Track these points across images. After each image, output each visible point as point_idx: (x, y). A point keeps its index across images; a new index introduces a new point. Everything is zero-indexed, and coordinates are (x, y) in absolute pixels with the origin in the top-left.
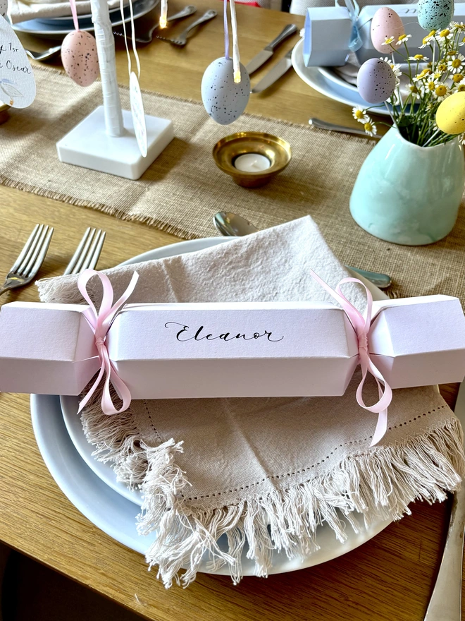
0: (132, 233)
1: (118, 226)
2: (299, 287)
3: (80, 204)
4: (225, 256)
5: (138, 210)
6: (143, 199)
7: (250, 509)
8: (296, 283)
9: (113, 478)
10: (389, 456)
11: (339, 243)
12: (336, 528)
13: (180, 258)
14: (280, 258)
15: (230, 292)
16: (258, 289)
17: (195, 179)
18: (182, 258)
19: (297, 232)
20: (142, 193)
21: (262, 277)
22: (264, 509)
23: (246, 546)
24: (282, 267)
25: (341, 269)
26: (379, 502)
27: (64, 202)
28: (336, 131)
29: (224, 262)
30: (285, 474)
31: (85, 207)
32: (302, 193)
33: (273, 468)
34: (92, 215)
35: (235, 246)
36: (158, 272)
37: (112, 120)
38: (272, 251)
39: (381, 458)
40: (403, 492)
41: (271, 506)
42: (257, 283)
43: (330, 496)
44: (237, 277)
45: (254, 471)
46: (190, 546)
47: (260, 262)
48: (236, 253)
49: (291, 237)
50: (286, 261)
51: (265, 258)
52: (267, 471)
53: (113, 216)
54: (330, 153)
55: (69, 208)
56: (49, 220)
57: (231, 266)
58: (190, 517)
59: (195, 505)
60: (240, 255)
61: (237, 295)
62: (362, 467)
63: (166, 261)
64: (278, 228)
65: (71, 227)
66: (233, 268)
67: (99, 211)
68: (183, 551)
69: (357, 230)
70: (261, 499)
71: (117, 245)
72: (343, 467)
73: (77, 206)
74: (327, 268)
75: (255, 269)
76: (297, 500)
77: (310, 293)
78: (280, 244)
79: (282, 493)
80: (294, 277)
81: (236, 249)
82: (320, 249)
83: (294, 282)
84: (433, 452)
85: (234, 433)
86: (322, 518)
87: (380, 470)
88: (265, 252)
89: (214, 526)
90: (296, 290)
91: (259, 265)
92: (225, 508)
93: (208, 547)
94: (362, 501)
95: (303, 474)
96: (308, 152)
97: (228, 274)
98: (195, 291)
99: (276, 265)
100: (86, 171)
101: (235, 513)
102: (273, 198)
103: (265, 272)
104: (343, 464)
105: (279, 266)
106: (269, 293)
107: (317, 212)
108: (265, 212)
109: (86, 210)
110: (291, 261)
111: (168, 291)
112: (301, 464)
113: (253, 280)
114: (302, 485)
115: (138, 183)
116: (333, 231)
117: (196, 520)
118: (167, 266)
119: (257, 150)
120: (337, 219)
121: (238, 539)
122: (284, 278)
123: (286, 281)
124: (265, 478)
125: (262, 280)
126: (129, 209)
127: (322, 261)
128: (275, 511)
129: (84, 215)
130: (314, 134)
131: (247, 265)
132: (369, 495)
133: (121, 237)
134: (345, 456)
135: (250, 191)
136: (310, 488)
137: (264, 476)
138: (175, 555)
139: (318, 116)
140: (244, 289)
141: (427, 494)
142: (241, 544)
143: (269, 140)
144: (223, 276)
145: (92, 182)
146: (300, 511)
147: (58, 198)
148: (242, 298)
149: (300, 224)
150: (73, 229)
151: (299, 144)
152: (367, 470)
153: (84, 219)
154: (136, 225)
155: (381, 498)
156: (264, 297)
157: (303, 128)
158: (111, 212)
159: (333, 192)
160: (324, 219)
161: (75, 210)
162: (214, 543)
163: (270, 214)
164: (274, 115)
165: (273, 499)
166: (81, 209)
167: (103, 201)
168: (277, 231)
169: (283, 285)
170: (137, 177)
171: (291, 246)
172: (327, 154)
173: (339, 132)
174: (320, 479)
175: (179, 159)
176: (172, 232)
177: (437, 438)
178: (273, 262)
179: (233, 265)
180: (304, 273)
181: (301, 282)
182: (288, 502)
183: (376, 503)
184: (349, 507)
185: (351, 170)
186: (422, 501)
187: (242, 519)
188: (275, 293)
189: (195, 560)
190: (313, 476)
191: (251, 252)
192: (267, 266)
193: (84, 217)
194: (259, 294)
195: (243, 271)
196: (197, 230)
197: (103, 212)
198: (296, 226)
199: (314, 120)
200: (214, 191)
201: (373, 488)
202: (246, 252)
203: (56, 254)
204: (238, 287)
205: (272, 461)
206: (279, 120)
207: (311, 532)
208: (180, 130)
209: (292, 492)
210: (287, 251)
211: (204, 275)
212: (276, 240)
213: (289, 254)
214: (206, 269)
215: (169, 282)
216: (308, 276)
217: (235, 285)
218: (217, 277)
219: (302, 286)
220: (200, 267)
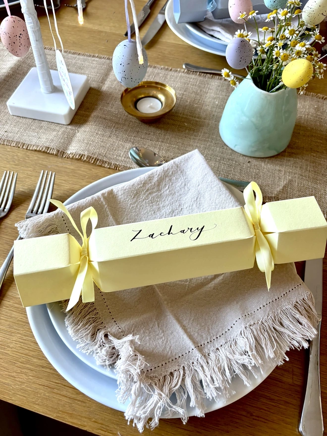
0: (72, 167)
1: (61, 163)
2: (197, 203)
3: (31, 148)
4: (143, 185)
5: (74, 149)
6: (75, 139)
7: (187, 372)
8: (194, 201)
9: (94, 362)
10: (271, 322)
11: (216, 161)
12: (243, 377)
13: (112, 190)
14: (180, 183)
15: (150, 211)
16: (168, 207)
17: (110, 120)
18: (114, 190)
19: (190, 163)
20: (74, 135)
21: (170, 198)
22: (196, 371)
23: (189, 398)
24: (183, 190)
25: (224, 189)
26: (269, 355)
27: (19, 147)
28: (202, 72)
29: (143, 190)
30: (206, 342)
31: (36, 150)
32: (186, 124)
33: (197, 339)
34: (41, 156)
35: (149, 177)
36: (99, 204)
37: (45, 82)
38: (174, 178)
39: (265, 324)
40: (282, 345)
41: (201, 368)
42: (167, 203)
43: (237, 356)
44: (153, 199)
45: (185, 344)
46: (153, 405)
47: (167, 187)
48: (150, 183)
49: (186, 166)
50: (185, 185)
51: (171, 184)
52: (194, 342)
53: (56, 155)
54: (201, 91)
55: (24, 152)
56: (12, 163)
57: (148, 193)
58: (150, 385)
59: (152, 375)
60: (153, 184)
61: (154, 212)
62: (255, 333)
63: (103, 194)
64: (177, 160)
65: (28, 167)
66: (150, 193)
67: (45, 152)
68: (149, 409)
69: (226, 149)
70: (193, 363)
71: (63, 178)
72: (243, 334)
73: (29, 150)
74: (215, 189)
75: (165, 193)
76: (217, 361)
77: (205, 207)
78: (179, 172)
79: (206, 356)
80: (192, 196)
81: (150, 180)
82: (208, 175)
83: (193, 200)
84: (298, 316)
85: (168, 317)
86: (235, 372)
87: (266, 333)
88: (170, 179)
89: (166, 389)
90: (194, 206)
91: (167, 190)
92: (172, 374)
93: (165, 404)
94: (258, 358)
95: (217, 341)
96: (185, 91)
97: (147, 198)
98: (126, 213)
99: (178, 188)
100: (31, 121)
101: (178, 377)
102: (167, 130)
103: (171, 194)
104: (242, 332)
105: (180, 189)
106: (177, 209)
107: (198, 138)
108: (162, 142)
109: (36, 153)
110: (189, 184)
111: (108, 216)
112: (215, 334)
113: (164, 201)
114: (218, 349)
115: (70, 127)
116: (210, 152)
117: (154, 386)
118: (105, 198)
119: (151, 95)
120: (212, 142)
121: (183, 393)
122: (186, 198)
123: (187, 200)
124: (194, 348)
125: (171, 200)
126: (66, 148)
127: (210, 184)
128: (204, 372)
129: (35, 156)
130: (187, 76)
131: (159, 190)
132: (261, 351)
133: (65, 172)
134: (243, 327)
135: (150, 126)
136: (224, 351)
137: (193, 347)
138: (144, 413)
139: (189, 61)
140: (159, 208)
141: (297, 345)
142: (185, 397)
143: (159, 86)
144: (143, 200)
145: (37, 130)
146: (219, 369)
147: (14, 145)
148: (158, 215)
149: (191, 156)
150: (30, 169)
151: (178, 85)
152: (258, 335)
153: (36, 160)
154: (74, 161)
155: (270, 353)
156: (173, 212)
157: (179, 72)
158: (55, 153)
159: (207, 121)
160: (203, 142)
161: (28, 153)
162: (169, 401)
163: (166, 142)
164: (157, 63)
165: (201, 363)
166: (33, 152)
167: (47, 144)
168: (177, 162)
169: (185, 203)
170: (68, 122)
171: (187, 173)
172: (199, 91)
173: (204, 73)
174: (229, 344)
175: (96, 105)
176: (100, 164)
177: (299, 306)
178: (177, 186)
179: (149, 191)
180: (199, 193)
181: (198, 199)
182: (211, 364)
183: (267, 356)
184: (251, 363)
185: (217, 102)
186: (294, 349)
187: (183, 380)
188: (180, 208)
189: (158, 413)
190: (224, 341)
191: (161, 180)
192: (172, 190)
193: (35, 158)
194: (170, 211)
195: (156, 195)
196: (117, 160)
197: (49, 153)
198: (189, 158)
199: (187, 65)
200: (125, 128)
201: (264, 346)
202: (158, 181)
203: (21, 190)
204: (155, 207)
205: (196, 335)
206: (162, 67)
207: (228, 383)
208: (93, 81)
209: (212, 355)
210: (185, 177)
211: (131, 201)
212: (177, 170)
213: (186, 180)
214: (132, 197)
215: (107, 209)
216: (202, 195)
217: (152, 206)
218: (140, 202)
219: (199, 202)
220: (127, 196)
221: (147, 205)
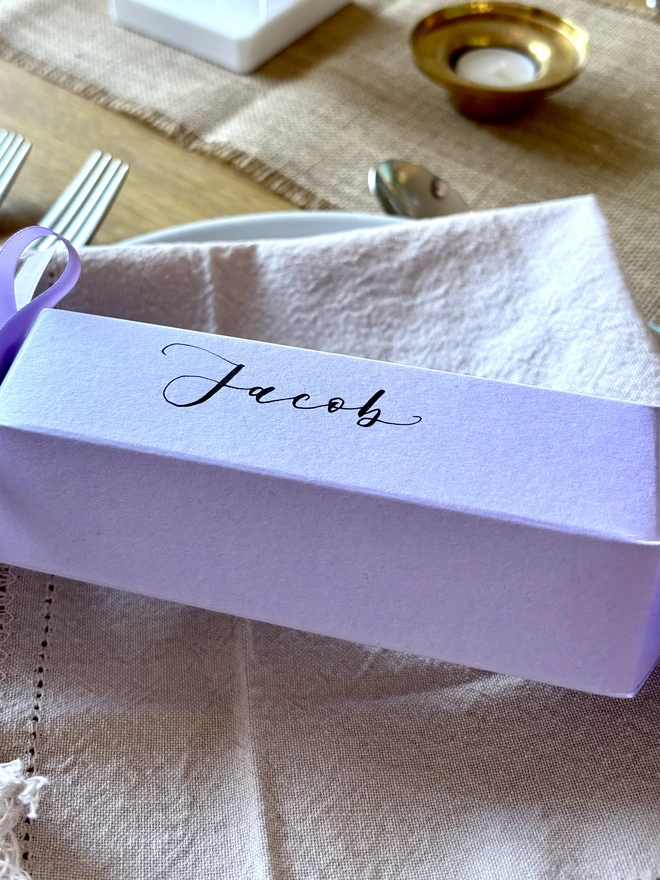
2: (528, 371)
3: (117, 107)
4: (359, 263)
5: (226, 135)
6: (247, 113)
8: (521, 361)
13: (253, 249)
14: (494, 288)
16: (421, 357)
18: (258, 250)
19: (553, 233)
20: (247, 101)
21: (439, 329)
24: (494, 313)
29: (354, 276)
31: (125, 114)
34: (132, 131)
36: (188, 274)
38: (478, 268)
42: (422, 340)
44: (378, 317)
47: (442, 290)
48: (389, 259)
49: (534, 241)
50: (508, 300)
51: (458, 283)
53: (173, 138)
55: (94, 113)
57: (367, 289)
60: (396, 265)
63: (215, 252)
64: (509, 214)
66: (374, 294)
67: (148, 124)
74: (609, 336)
75: (427, 307)
78: (503, 253)
80: (520, 344)
81: (390, 249)
82: (600, 283)
83: (517, 356)
88: (461, 268)
91: (437, 298)
97: (357, 305)
99: (480, 304)
103: (449, 315)
105: (488, 307)
108: (501, 177)
109: (126, 121)
110: (521, 302)
113: (414, 332)
115: (246, 81)
118: (215, 261)
122: (495, 341)
123: (497, 350)
125: (438, 335)
126: (210, 129)
127: (600, 316)
131: (409, 292)
133: (175, 186)
144: (344, 309)
149: (564, 212)
158: (169, 129)
168: (505, 221)
169: (486, 358)
171: (531, 263)
176: (280, 190)
178: (477, 296)
179: (374, 286)
180: (548, 339)
191: (428, 261)
192: (458, 303)
195: (394, 305)
198: (555, 215)
202: (415, 259)
204: (373, 341)
210: (516, 274)
211: (299, 299)
212: (497, 243)
213: (519, 283)
214: (307, 285)
215: (210, 301)
216: (556, 348)
217: (367, 336)
218: (329, 310)
219: (535, 370)
220: (294, 279)
221: (351, 328)
